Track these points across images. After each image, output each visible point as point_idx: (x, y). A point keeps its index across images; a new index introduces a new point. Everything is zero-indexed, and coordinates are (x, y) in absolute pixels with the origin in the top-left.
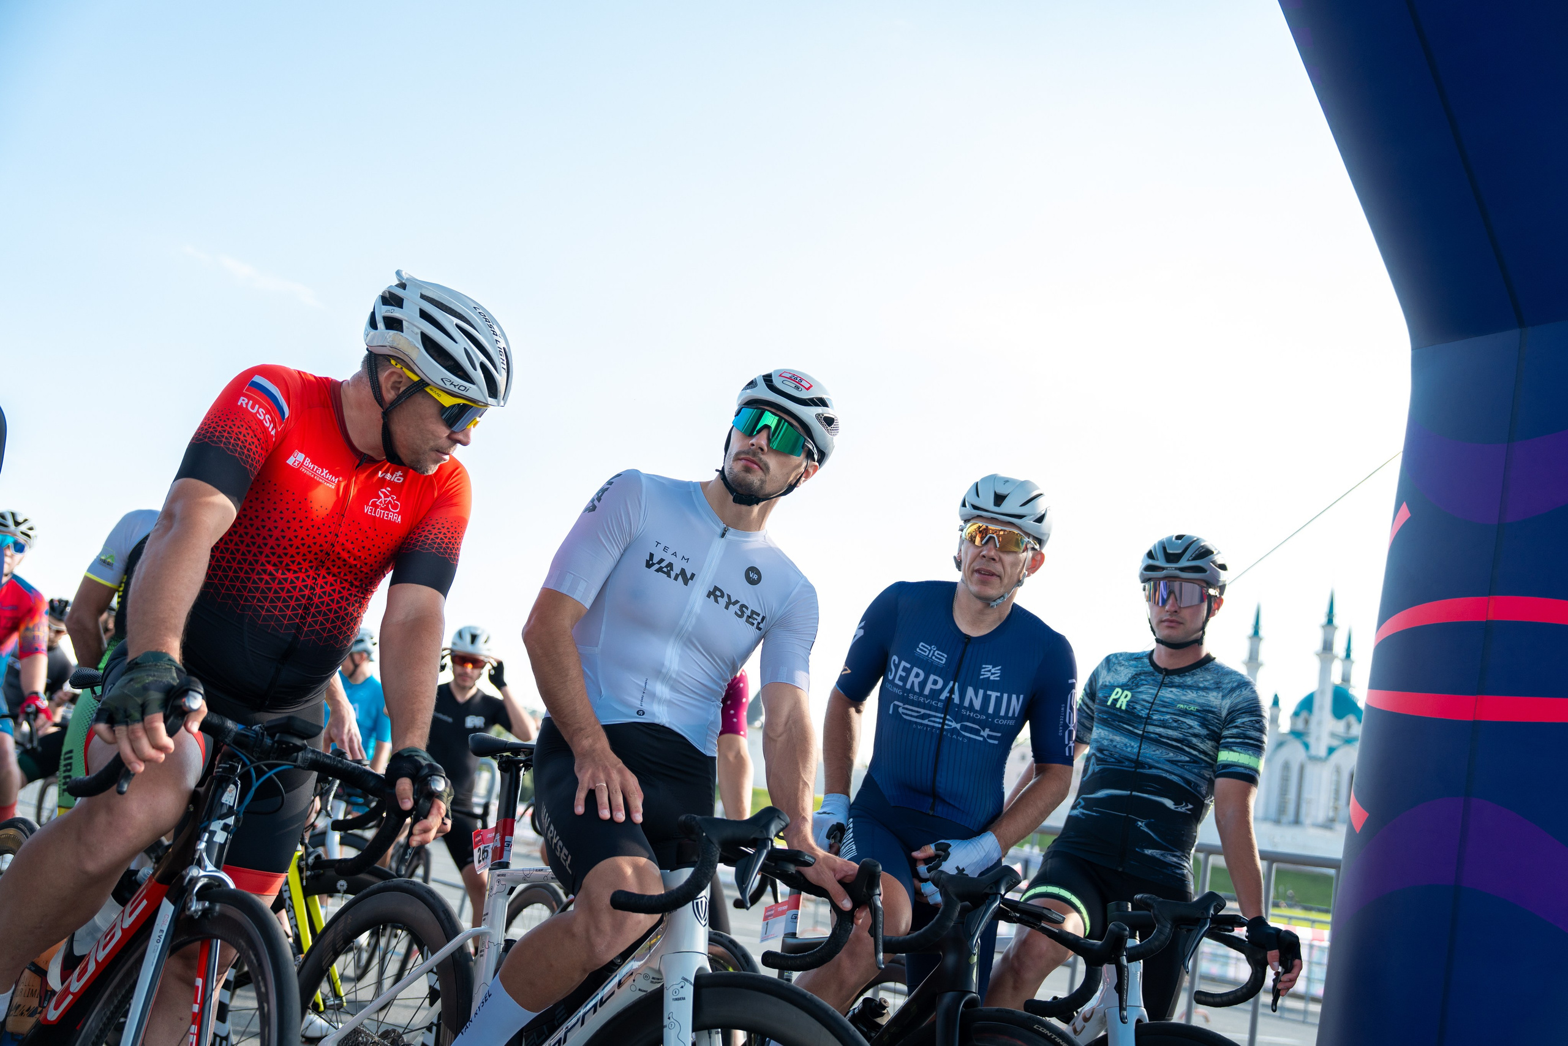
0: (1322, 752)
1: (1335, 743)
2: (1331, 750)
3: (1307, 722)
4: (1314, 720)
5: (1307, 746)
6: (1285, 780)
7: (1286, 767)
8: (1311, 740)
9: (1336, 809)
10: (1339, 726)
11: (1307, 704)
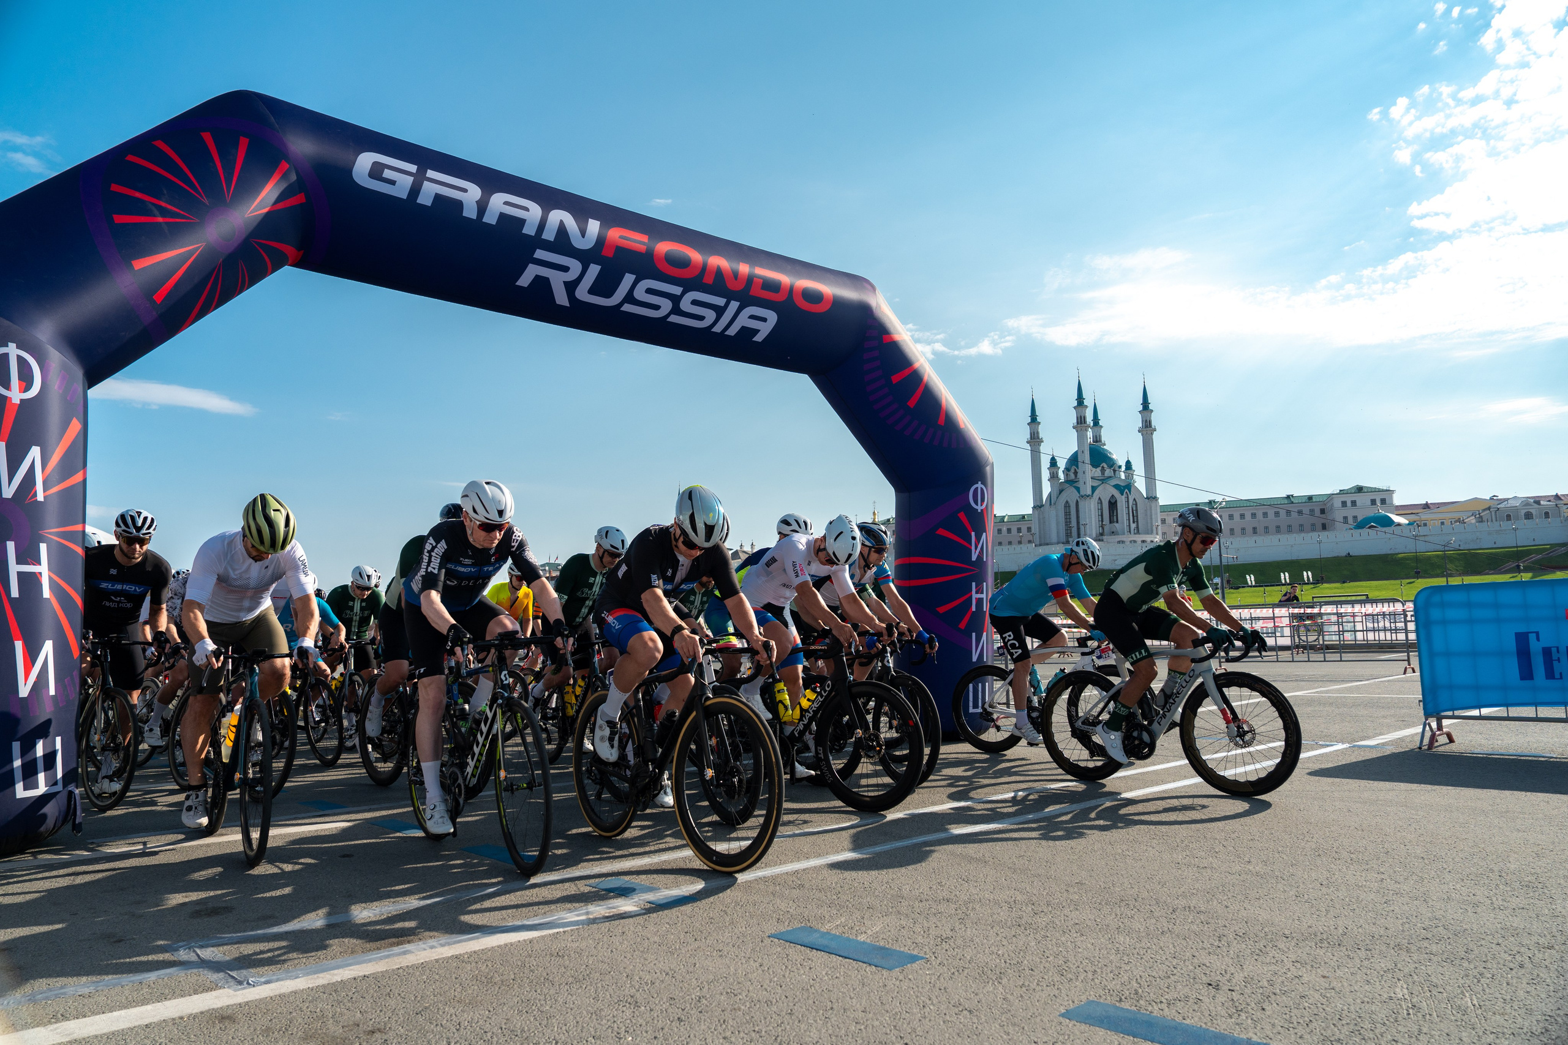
0: (1089, 492)
1: (1096, 483)
2: (1094, 489)
3: (1076, 473)
4: (1080, 471)
5: (1078, 489)
6: (1067, 514)
7: (1067, 505)
8: (1080, 485)
9: (1102, 526)
10: (1097, 472)
11: (1074, 460)
